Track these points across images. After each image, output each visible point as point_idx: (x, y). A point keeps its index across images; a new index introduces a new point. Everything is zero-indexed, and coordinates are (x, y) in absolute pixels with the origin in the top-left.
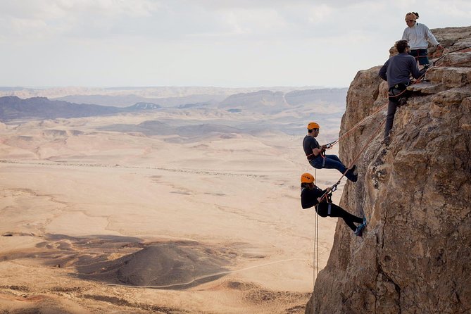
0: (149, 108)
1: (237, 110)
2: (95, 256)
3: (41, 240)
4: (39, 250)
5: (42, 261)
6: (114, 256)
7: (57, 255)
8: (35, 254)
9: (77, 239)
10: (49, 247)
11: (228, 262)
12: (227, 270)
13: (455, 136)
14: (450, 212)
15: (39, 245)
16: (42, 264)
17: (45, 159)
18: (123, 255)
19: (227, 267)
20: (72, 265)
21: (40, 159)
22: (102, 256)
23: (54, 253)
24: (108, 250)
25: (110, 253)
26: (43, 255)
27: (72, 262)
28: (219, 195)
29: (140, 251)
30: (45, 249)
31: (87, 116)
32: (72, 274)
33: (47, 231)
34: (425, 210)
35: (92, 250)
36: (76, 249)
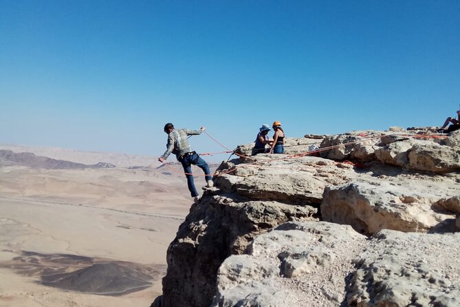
0: (107, 166)
1: (168, 174)
2: (56, 269)
3: (16, 256)
4: (14, 262)
5: (16, 270)
6: (71, 270)
7: (27, 267)
8: (11, 265)
9: (45, 256)
10: (22, 261)
11: (152, 278)
12: (151, 284)
13: (216, 232)
14: (209, 290)
15: (15, 259)
16: (16, 273)
17: (27, 197)
18: (77, 269)
19: (151, 281)
20: (38, 275)
21: (24, 197)
22: (62, 269)
23: (26, 265)
24: (67, 265)
25: (68, 267)
26: (17, 267)
27: (39, 272)
28: (150, 230)
29: (90, 267)
30: (19, 262)
31: (62, 169)
32: (37, 282)
33: (23, 249)
34: (193, 286)
35: (55, 264)
36: (43, 263)
